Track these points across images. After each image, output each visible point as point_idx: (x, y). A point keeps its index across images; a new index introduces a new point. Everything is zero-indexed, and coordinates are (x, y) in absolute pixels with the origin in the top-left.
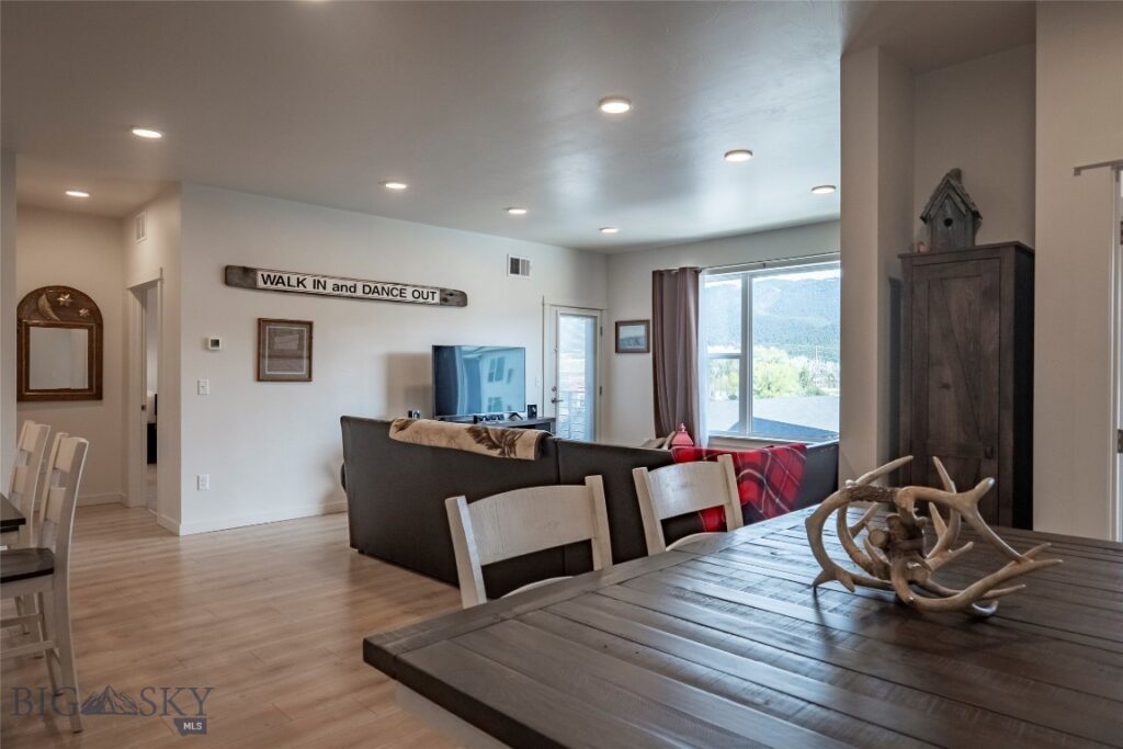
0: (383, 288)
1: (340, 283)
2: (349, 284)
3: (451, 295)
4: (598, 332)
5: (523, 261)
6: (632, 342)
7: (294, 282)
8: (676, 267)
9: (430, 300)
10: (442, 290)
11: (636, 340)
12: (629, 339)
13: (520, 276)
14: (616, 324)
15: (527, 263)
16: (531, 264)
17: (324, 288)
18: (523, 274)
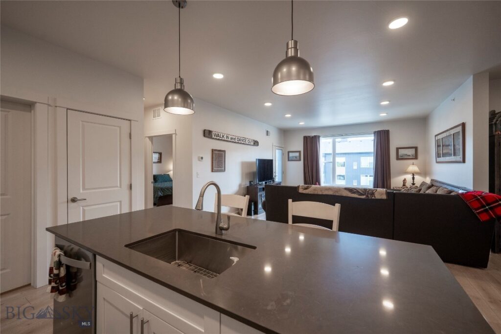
0: (241, 139)
2: (234, 137)
4: (283, 155)
5: (269, 132)
7: (221, 136)
8: (312, 135)
9: (251, 143)
10: (254, 140)
11: (295, 157)
13: (268, 136)
14: (288, 152)
17: (229, 139)
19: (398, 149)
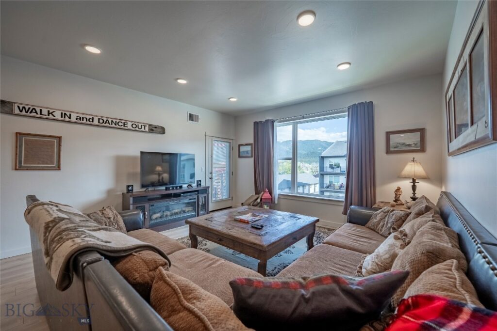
0: (112, 121)
1: (81, 116)
2: (88, 117)
3: (156, 128)
4: (231, 149)
5: (195, 115)
6: (245, 153)
7: (45, 112)
8: (264, 120)
9: (143, 129)
10: (150, 125)
11: (247, 152)
12: (244, 152)
13: (194, 122)
14: (239, 145)
15: (197, 117)
16: (199, 117)
17: (70, 118)
18: (195, 121)
19: (388, 134)
